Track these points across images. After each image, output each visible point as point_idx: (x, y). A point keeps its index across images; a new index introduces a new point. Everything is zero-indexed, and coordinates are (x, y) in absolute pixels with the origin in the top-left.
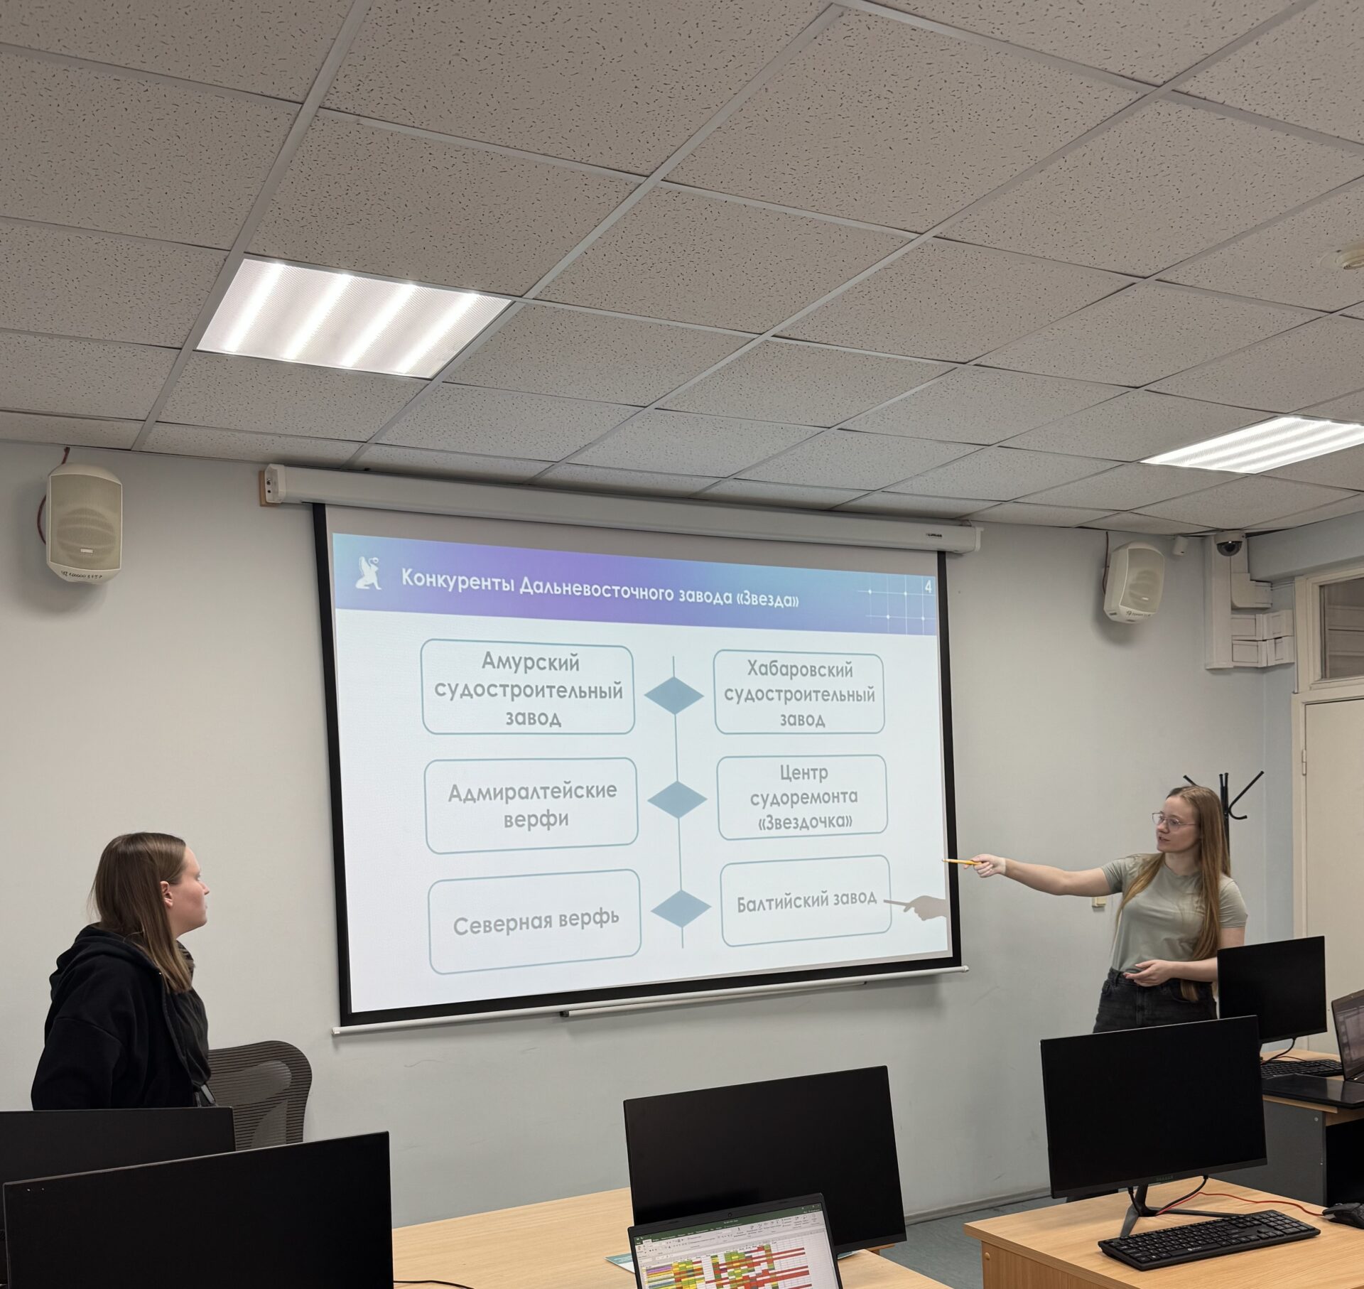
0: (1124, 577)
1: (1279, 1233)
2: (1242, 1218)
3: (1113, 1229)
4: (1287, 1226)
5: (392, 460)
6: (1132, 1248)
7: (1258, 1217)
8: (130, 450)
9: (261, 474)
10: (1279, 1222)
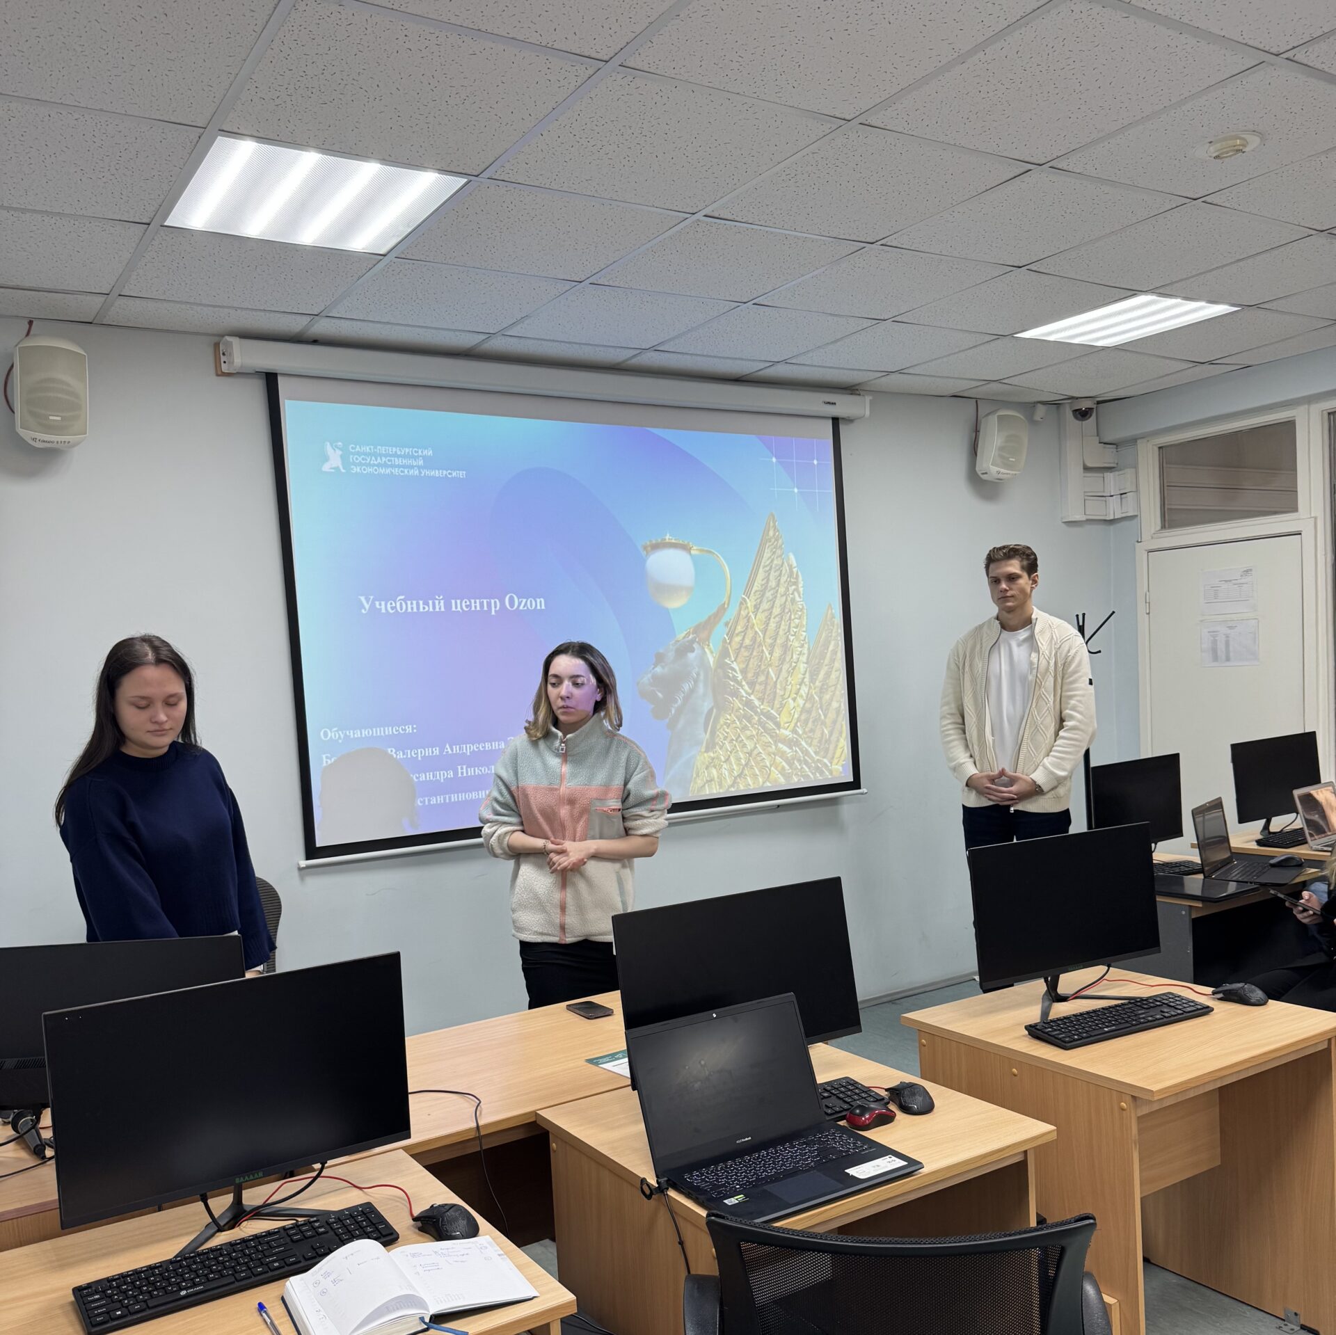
0: (993, 440)
1: (1179, 1012)
2: (1145, 1000)
3: (1033, 1014)
4: (1185, 1005)
5: (340, 332)
6: (1056, 1030)
7: (1158, 999)
8: (91, 323)
9: (217, 345)
10: (1178, 1002)
